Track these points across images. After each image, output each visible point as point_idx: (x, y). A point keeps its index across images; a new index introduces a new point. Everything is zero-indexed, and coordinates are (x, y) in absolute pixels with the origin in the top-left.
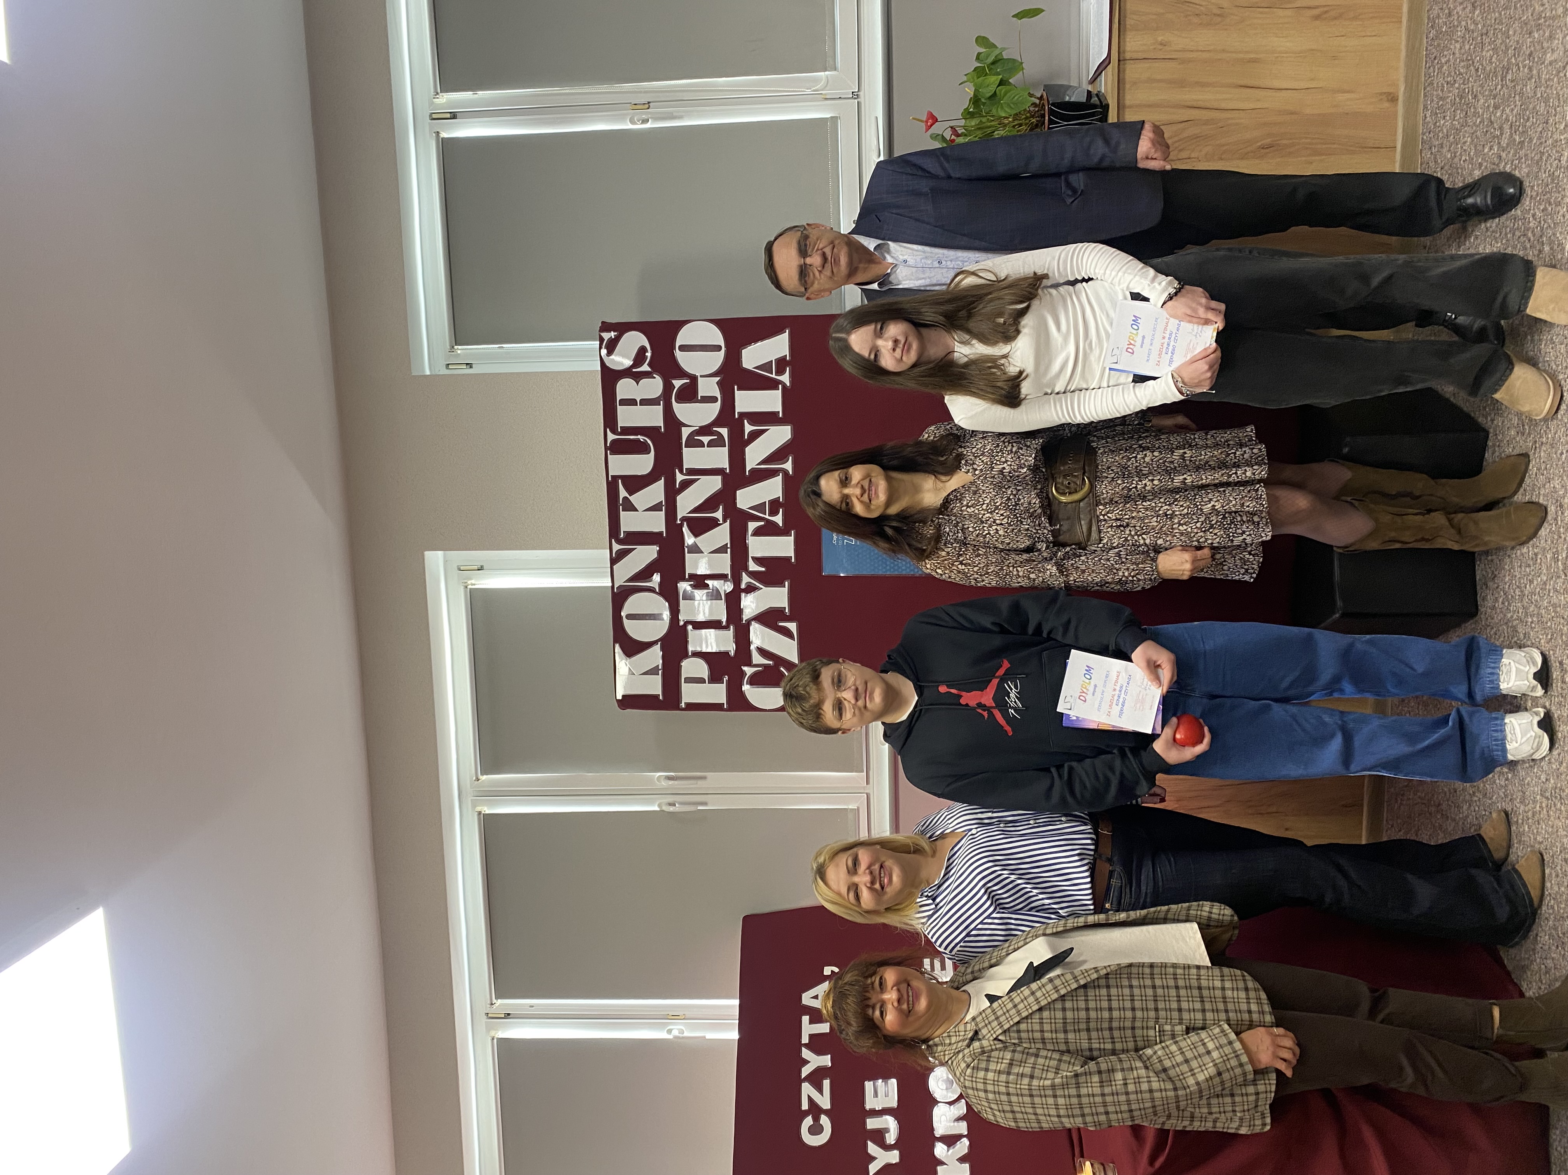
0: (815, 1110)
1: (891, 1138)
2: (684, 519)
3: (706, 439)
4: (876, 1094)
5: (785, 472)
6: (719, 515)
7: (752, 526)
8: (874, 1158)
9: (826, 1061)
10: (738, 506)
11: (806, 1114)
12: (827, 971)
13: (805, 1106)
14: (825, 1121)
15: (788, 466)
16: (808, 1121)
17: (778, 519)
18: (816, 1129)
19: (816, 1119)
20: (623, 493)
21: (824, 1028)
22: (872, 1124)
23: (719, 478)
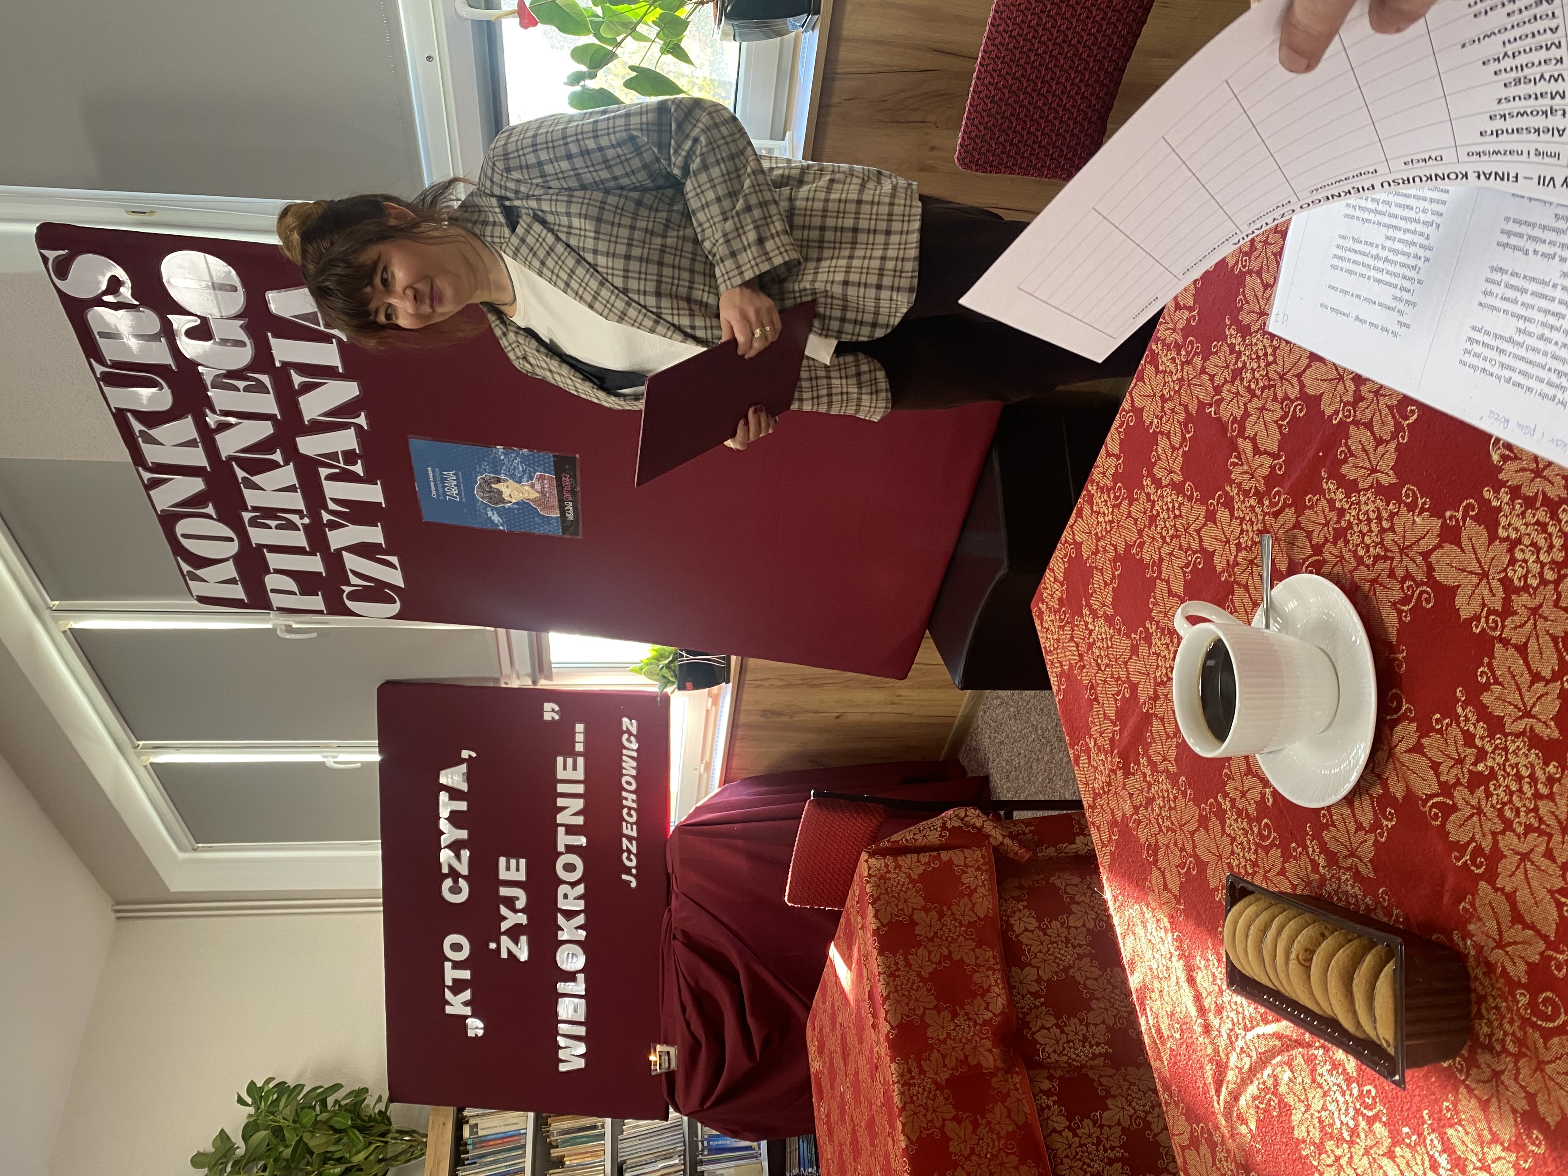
0: (454, 874)
1: (520, 904)
2: (231, 458)
3: (241, 384)
4: (508, 869)
5: (358, 427)
6: (277, 456)
7: (324, 472)
8: (505, 918)
9: (463, 834)
10: (301, 451)
11: (446, 876)
12: (465, 754)
13: (445, 870)
14: (462, 883)
15: (362, 420)
16: (448, 883)
17: (358, 469)
18: (455, 890)
19: (456, 882)
20: (137, 427)
21: (462, 806)
22: (504, 891)
23: (269, 423)
